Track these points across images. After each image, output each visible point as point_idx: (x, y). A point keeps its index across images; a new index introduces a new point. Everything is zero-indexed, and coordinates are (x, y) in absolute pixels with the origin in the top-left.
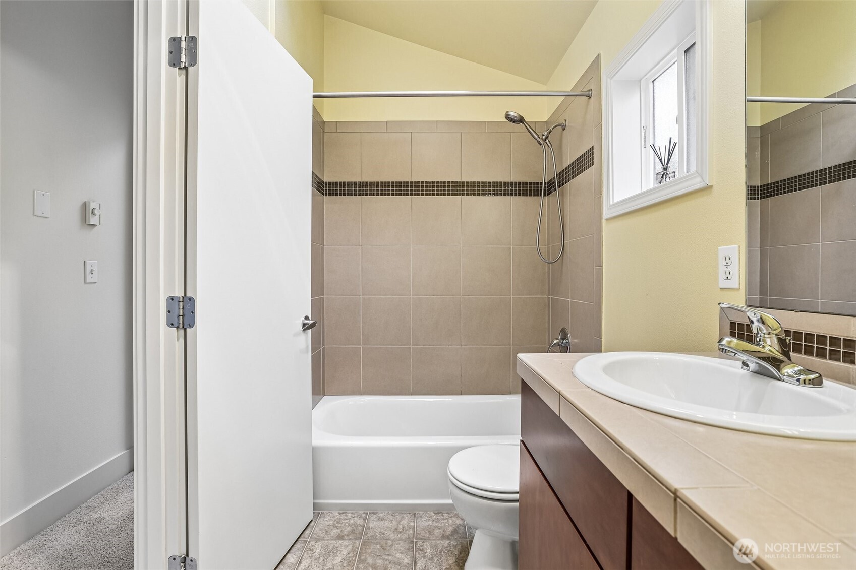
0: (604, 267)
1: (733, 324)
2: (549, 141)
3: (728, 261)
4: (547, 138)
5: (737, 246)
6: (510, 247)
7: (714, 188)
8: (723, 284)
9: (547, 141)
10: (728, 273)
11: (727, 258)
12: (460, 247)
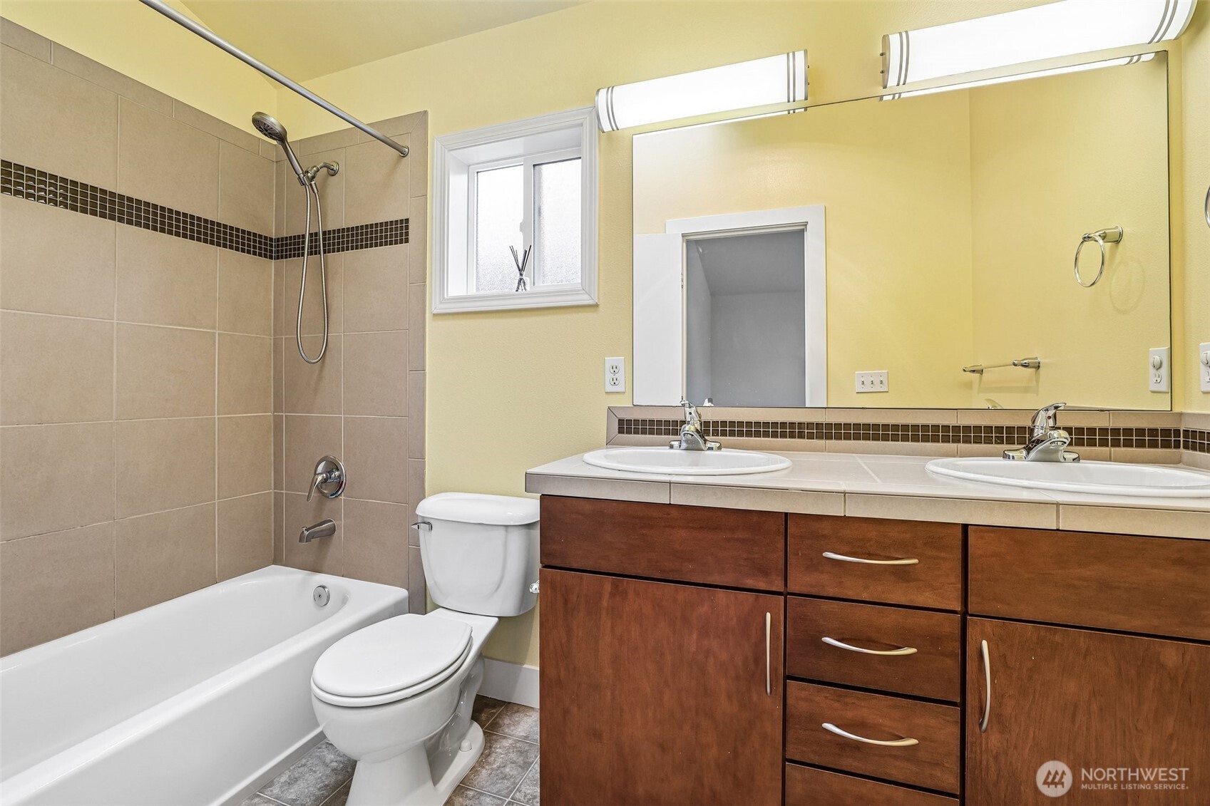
0: (427, 371)
1: (621, 421)
2: (315, 183)
3: (615, 369)
4: (313, 177)
5: (623, 358)
6: (215, 333)
7: (601, 307)
8: (610, 388)
9: (313, 183)
10: (615, 379)
11: (614, 368)
12: (112, 323)
